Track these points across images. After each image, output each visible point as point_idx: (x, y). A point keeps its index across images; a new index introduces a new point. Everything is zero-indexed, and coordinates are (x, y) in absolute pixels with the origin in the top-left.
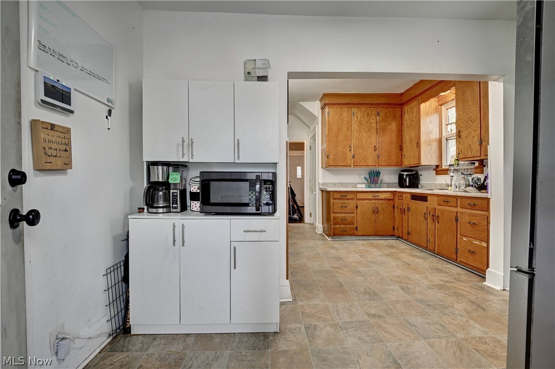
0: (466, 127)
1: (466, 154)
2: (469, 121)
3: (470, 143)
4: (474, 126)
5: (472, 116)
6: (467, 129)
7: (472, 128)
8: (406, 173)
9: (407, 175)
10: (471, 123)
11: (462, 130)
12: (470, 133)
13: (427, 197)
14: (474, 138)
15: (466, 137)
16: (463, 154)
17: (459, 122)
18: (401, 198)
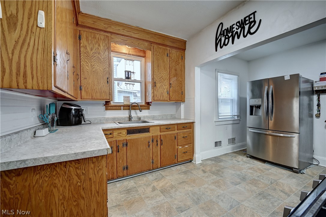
0: (159, 81)
1: (160, 98)
2: (161, 78)
3: (162, 92)
4: (165, 82)
5: (163, 76)
6: (160, 83)
7: (163, 83)
8: (73, 108)
9: (75, 109)
10: (163, 80)
11: (157, 82)
12: (162, 85)
13: (149, 128)
14: (164, 89)
15: (160, 88)
16: (158, 98)
17: (155, 77)
18: (110, 136)
